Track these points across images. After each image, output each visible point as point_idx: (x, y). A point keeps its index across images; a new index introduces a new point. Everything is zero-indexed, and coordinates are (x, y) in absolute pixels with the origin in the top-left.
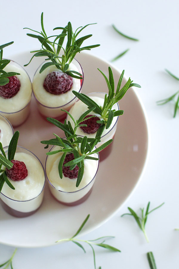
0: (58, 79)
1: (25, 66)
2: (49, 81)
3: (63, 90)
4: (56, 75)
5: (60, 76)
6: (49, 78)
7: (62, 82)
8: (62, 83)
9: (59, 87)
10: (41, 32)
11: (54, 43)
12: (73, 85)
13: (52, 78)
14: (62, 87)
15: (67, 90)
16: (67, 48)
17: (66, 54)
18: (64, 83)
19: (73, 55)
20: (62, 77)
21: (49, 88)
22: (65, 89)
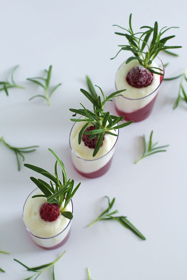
0: (141, 72)
1: (111, 59)
2: (133, 74)
3: (144, 84)
4: (139, 69)
5: (144, 70)
6: (133, 71)
7: (144, 75)
8: (144, 77)
9: (141, 80)
10: (129, 29)
11: (140, 39)
12: (153, 81)
13: (136, 71)
14: (144, 81)
15: (148, 84)
16: (151, 46)
17: (150, 51)
18: (146, 77)
19: (156, 52)
20: (145, 71)
21: (131, 80)
22: (146, 83)
